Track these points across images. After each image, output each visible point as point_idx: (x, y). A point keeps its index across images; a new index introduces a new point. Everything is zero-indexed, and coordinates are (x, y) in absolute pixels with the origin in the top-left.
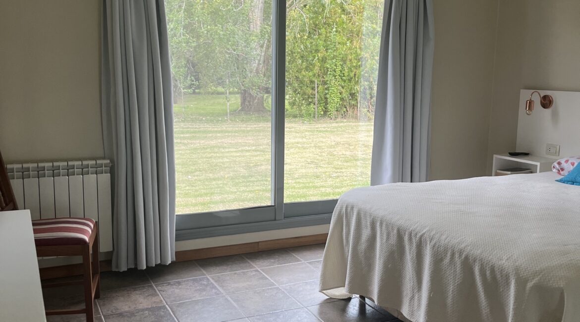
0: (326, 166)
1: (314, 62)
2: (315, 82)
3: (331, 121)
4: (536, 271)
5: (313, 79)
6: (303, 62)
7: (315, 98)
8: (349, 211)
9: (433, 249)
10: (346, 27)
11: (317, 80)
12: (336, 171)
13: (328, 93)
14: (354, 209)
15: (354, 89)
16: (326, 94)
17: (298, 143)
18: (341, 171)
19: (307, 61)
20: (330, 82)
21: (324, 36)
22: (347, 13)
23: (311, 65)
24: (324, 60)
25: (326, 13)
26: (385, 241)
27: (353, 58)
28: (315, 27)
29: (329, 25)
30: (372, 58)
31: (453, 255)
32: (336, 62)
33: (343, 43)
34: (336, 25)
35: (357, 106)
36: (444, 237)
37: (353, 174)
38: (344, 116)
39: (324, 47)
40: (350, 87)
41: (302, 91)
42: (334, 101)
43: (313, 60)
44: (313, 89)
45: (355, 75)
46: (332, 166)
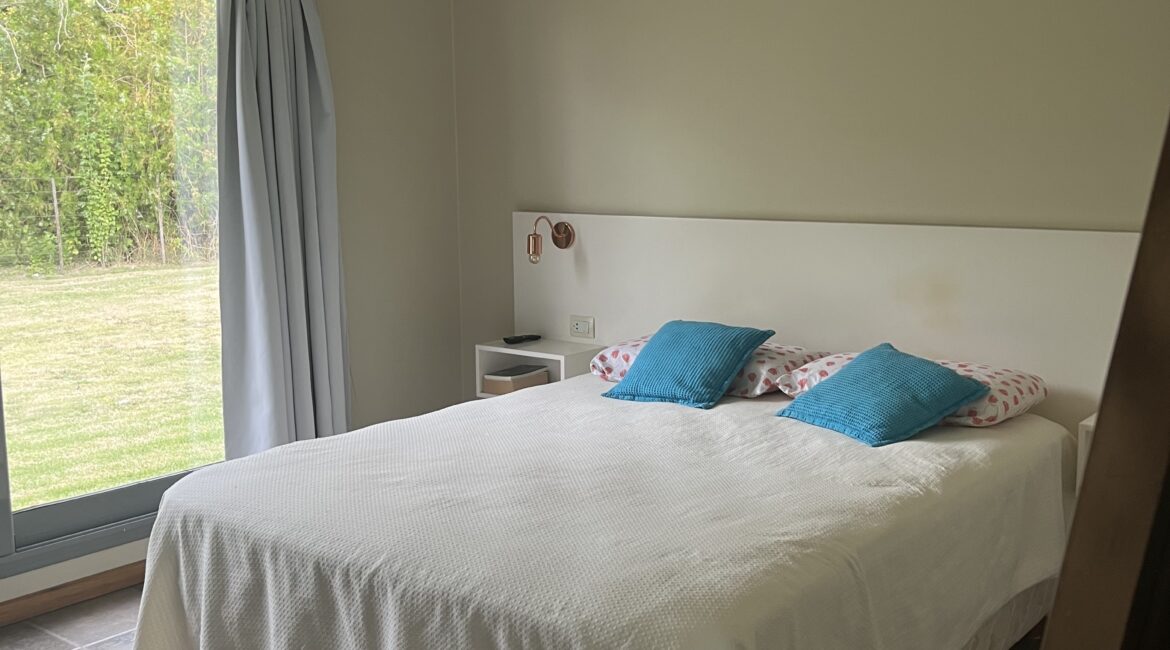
0: (102, 379)
1: (43, 138)
2: (50, 183)
3: (100, 269)
4: (623, 627)
5: (46, 178)
6: (14, 139)
7: (54, 218)
8: (190, 529)
9: (402, 603)
10: (112, 61)
11: (56, 180)
12: (128, 389)
13: (85, 208)
14: (205, 524)
15: (147, 197)
16: (81, 210)
17: (23, 329)
18: (141, 387)
19: (25, 135)
20: (88, 183)
21: (63, 80)
22: (112, 29)
23: (38, 145)
24: (68, 134)
25: (62, 29)
26: (286, 592)
27: (137, 130)
28: (37, 61)
29: (71, 55)
30: (181, 128)
31: (447, 610)
32: (98, 137)
33: (111, 97)
34: (89, 56)
35: (158, 233)
36: (423, 572)
37: (168, 393)
38: (129, 256)
39: (65, 105)
40: (137, 192)
41: (19, 205)
42: (103, 223)
43: (40, 135)
44: (47, 199)
45: (146, 166)
46: (117, 378)
